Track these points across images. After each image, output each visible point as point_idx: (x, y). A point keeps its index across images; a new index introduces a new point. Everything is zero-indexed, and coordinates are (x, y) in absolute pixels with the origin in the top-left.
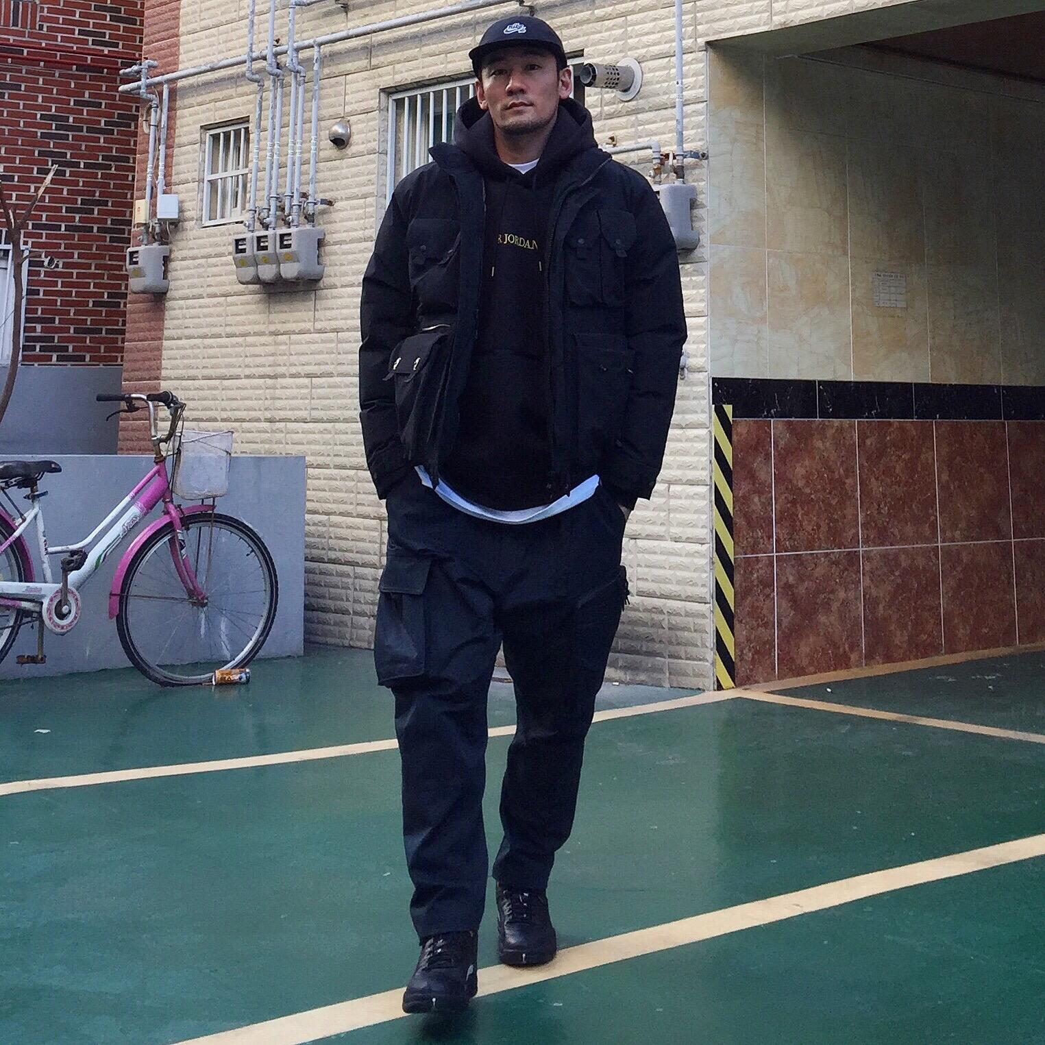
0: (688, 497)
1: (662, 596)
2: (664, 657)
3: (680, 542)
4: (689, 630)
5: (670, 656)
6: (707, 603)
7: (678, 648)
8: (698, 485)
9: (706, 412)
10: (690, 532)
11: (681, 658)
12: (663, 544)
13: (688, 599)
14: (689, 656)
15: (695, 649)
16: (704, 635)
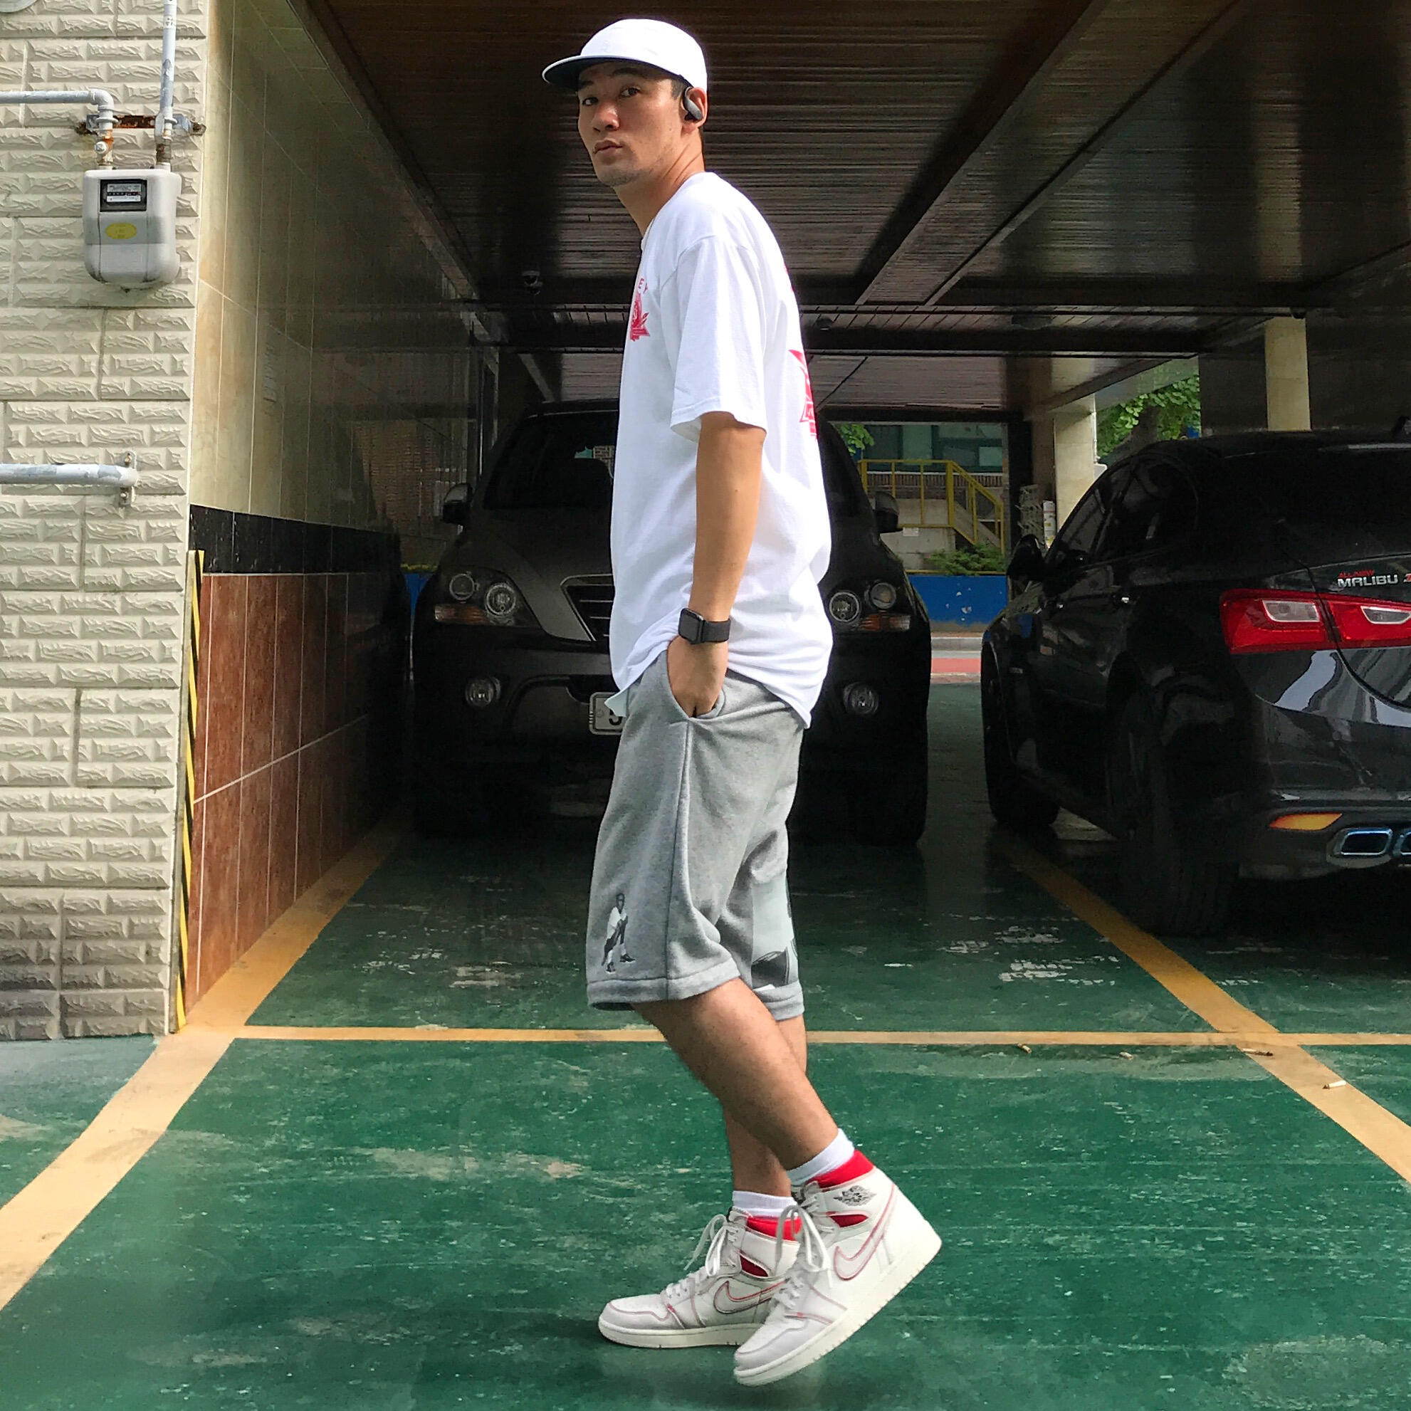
0: (125, 708)
1: (50, 883)
2: (55, 989)
3: (100, 787)
4: (117, 936)
5: (65, 986)
6: (164, 888)
7: (88, 970)
8: (150, 688)
9: (177, 564)
10: (129, 769)
11: (97, 986)
12: (59, 793)
13: (117, 883)
14: (115, 981)
15: (128, 969)
16: (153, 944)
